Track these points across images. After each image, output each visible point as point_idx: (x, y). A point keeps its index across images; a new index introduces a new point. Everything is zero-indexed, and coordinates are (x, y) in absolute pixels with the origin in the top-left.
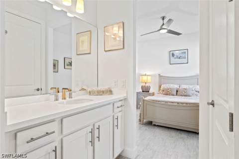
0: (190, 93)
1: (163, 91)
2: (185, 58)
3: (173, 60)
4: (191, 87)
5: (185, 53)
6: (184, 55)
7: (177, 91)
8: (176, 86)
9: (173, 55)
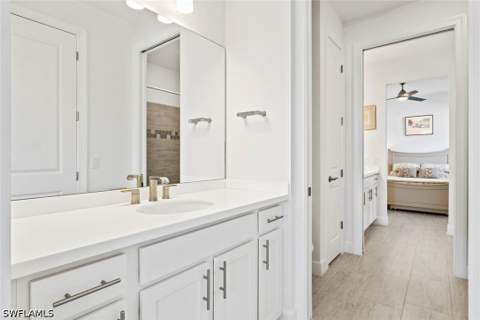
0: (438, 173)
1: (397, 172)
2: (428, 126)
3: (410, 130)
4: (438, 166)
5: (428, 120)
6: (427, 123)
7: (418, 172)
8: (416, 166)
9: (410, 122)
